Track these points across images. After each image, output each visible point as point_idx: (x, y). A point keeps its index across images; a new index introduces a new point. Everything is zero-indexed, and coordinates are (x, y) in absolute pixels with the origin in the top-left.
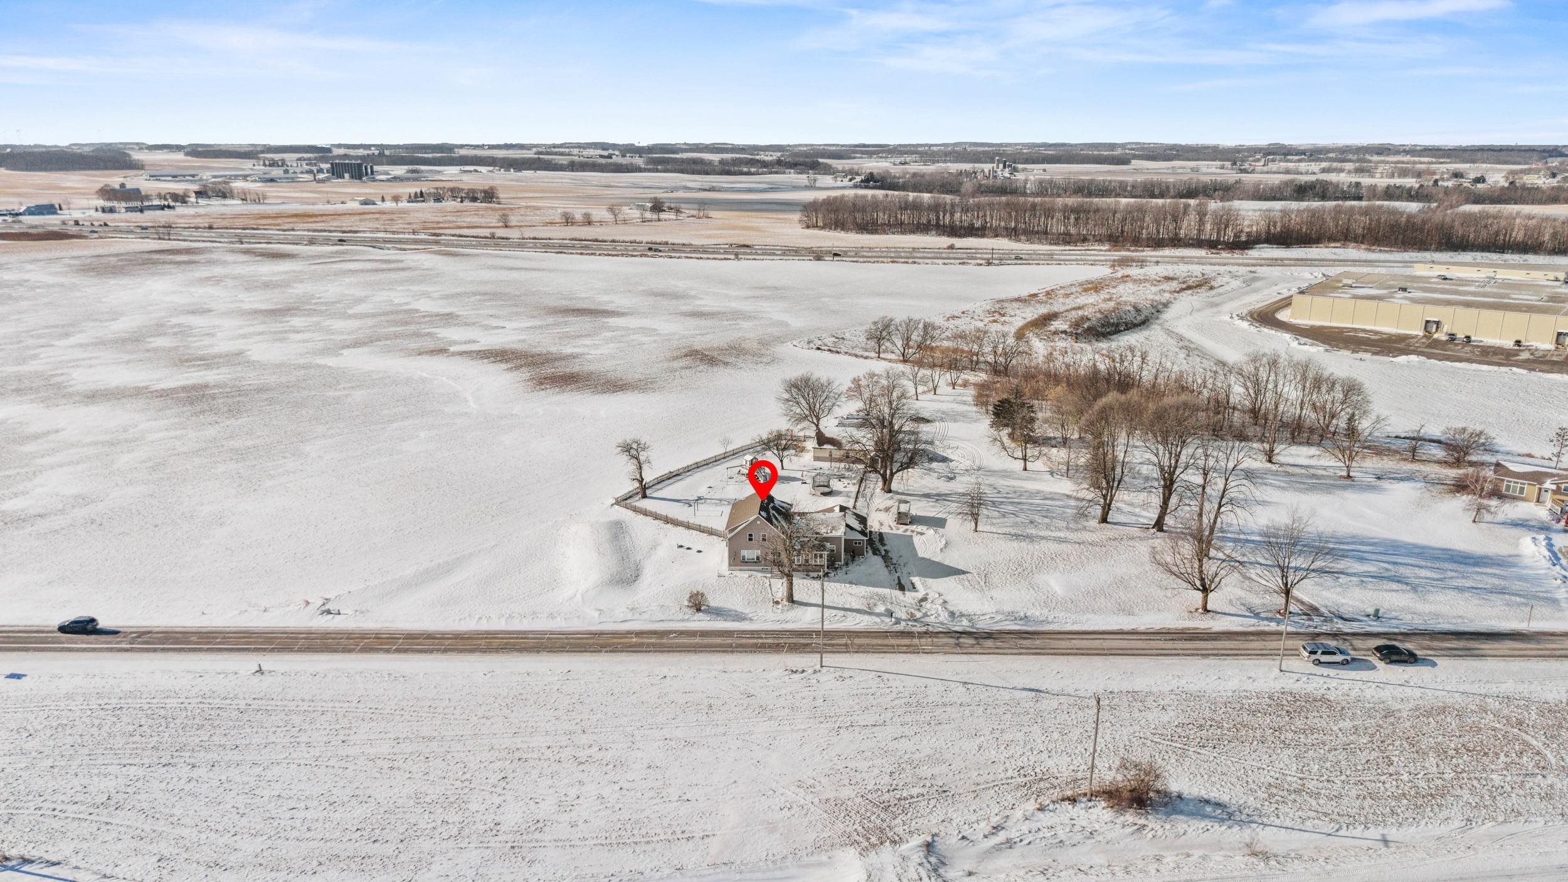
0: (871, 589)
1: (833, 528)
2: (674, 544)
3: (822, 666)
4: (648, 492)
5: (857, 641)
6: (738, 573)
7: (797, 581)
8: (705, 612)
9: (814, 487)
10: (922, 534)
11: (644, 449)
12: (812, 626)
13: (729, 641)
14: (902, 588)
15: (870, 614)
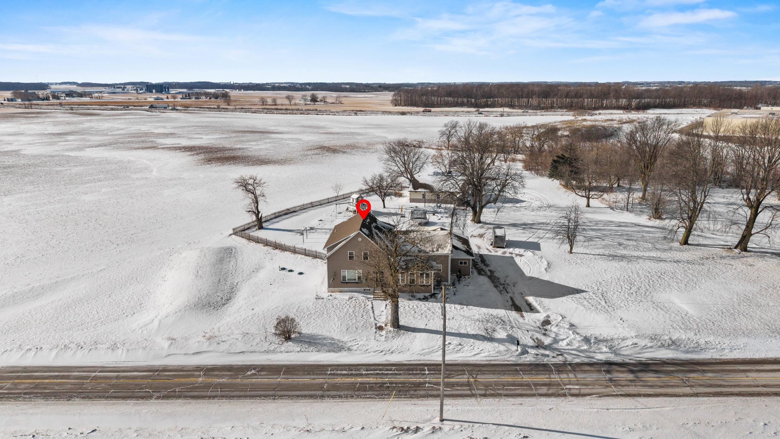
0: (484, 310)
1: (439, 246)
2: (277, 267)
3: (442, 420)
4: (264, 225)
5: (482, 378)
6: (338, 295)
7: (404, 304)
8: (296, 341)
9: (412, 219)
10: (521, 256)
11: (259, 184)
12: (422, 358)
13: (320, 380)
14: (518, 309)
15: (491, 339)
